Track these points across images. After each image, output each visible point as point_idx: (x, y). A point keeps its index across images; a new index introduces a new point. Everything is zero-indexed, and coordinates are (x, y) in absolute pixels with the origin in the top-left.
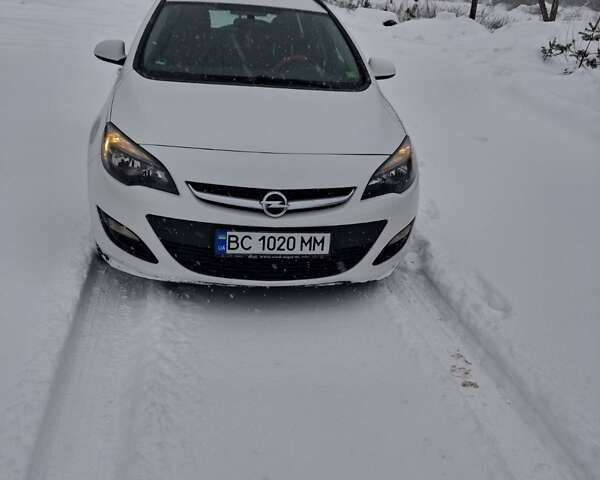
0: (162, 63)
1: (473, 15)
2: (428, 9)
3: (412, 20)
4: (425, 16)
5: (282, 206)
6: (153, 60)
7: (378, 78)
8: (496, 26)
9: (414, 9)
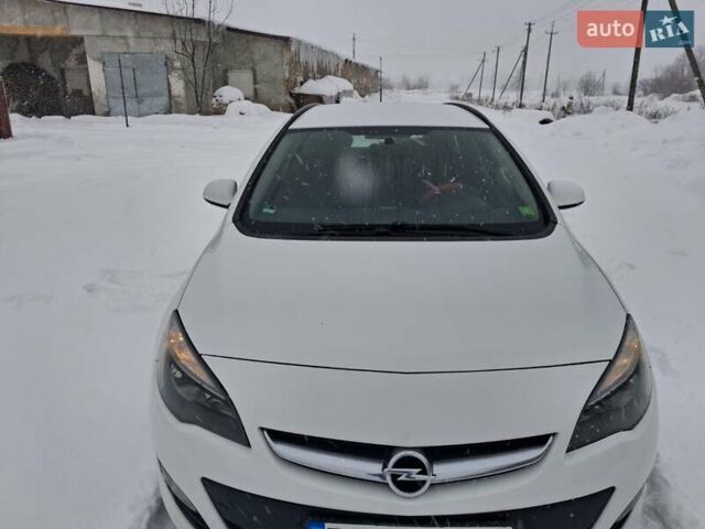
0: (272, 211)
1: (630, 107)
2: (582, 105)
3: (569, 118)
4: (579, 112)
5: (422, 477)
6: (261, 206)
7: (560, 208)
8: (655, 116)
9: (569, 106)
